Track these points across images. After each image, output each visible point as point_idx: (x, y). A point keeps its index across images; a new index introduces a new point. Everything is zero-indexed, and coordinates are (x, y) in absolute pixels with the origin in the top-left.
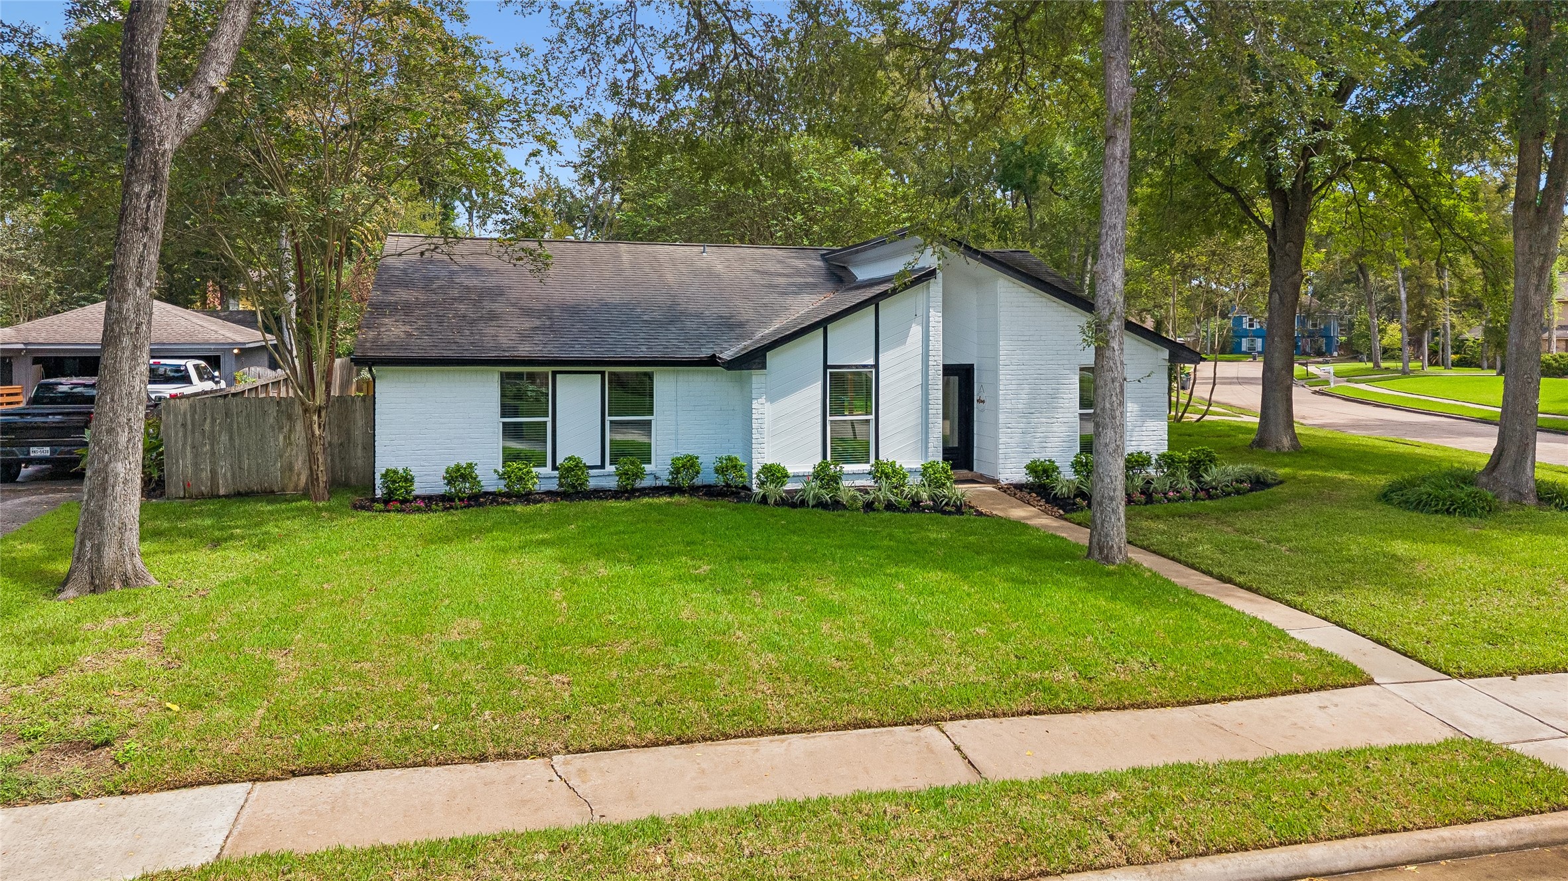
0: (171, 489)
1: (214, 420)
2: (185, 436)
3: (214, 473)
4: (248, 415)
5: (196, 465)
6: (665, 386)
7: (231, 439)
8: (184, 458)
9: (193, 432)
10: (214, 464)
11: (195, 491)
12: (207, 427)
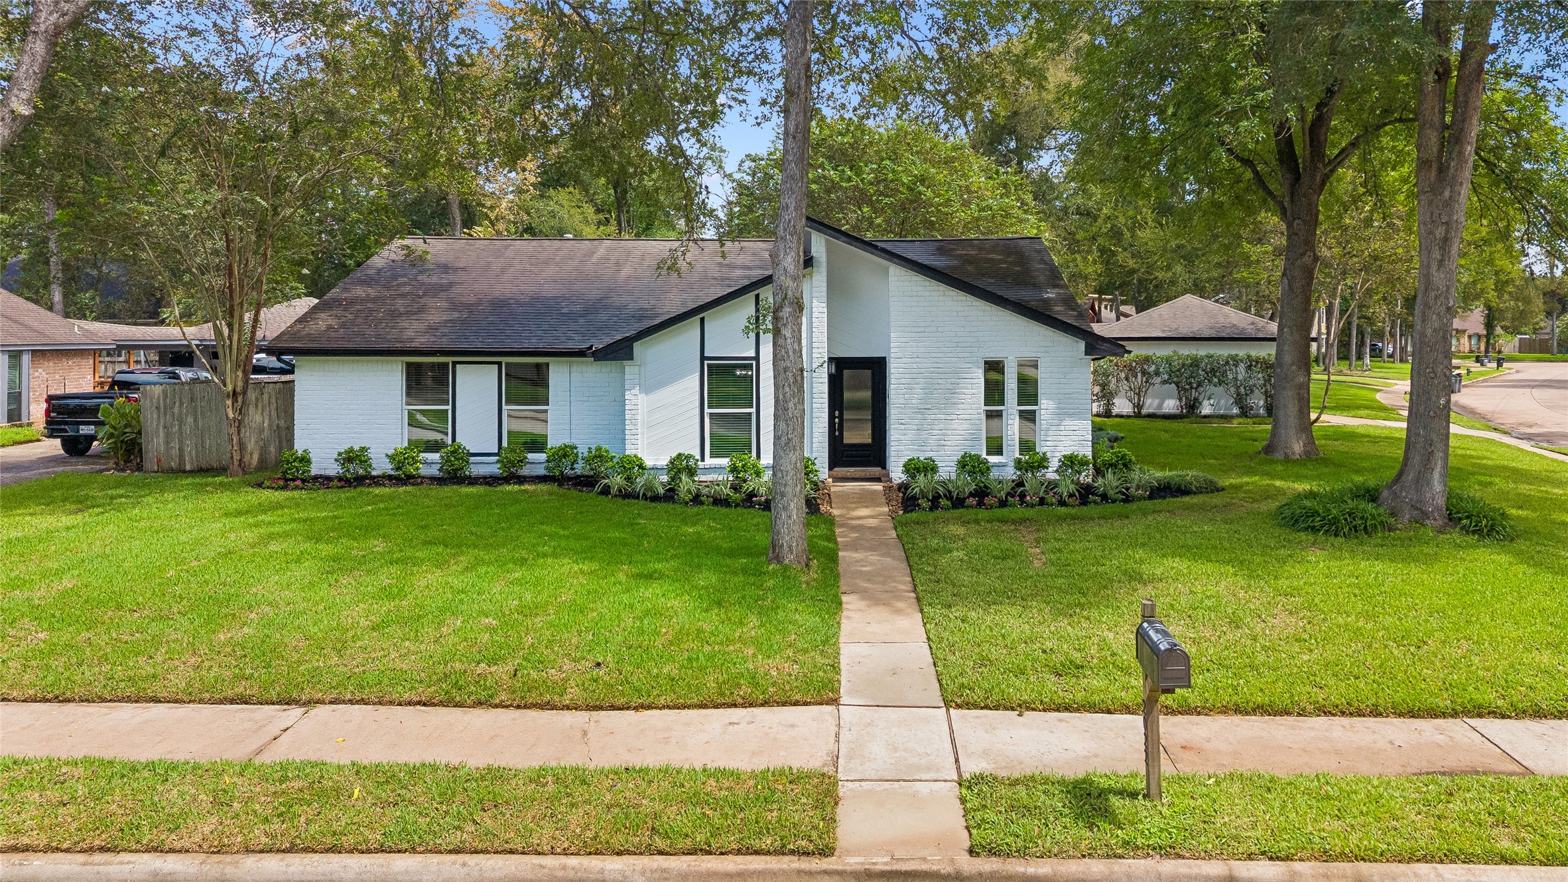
0: (150, 463)
1: (181, 404)
2: (159, 417)
3: (181, 450)
4: (209, 400)
5: (167, 443)
6: (559, 376)
7: (195, 420)
8: (158, 437)
9: (165, 414)
10: (181, 442)
11: (166, 466)
12: (176, 410)
